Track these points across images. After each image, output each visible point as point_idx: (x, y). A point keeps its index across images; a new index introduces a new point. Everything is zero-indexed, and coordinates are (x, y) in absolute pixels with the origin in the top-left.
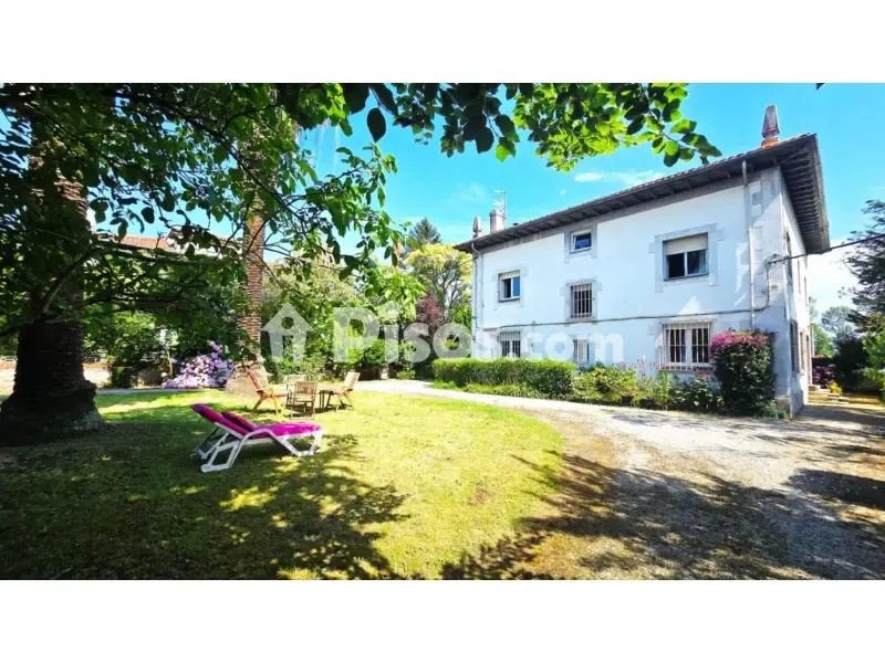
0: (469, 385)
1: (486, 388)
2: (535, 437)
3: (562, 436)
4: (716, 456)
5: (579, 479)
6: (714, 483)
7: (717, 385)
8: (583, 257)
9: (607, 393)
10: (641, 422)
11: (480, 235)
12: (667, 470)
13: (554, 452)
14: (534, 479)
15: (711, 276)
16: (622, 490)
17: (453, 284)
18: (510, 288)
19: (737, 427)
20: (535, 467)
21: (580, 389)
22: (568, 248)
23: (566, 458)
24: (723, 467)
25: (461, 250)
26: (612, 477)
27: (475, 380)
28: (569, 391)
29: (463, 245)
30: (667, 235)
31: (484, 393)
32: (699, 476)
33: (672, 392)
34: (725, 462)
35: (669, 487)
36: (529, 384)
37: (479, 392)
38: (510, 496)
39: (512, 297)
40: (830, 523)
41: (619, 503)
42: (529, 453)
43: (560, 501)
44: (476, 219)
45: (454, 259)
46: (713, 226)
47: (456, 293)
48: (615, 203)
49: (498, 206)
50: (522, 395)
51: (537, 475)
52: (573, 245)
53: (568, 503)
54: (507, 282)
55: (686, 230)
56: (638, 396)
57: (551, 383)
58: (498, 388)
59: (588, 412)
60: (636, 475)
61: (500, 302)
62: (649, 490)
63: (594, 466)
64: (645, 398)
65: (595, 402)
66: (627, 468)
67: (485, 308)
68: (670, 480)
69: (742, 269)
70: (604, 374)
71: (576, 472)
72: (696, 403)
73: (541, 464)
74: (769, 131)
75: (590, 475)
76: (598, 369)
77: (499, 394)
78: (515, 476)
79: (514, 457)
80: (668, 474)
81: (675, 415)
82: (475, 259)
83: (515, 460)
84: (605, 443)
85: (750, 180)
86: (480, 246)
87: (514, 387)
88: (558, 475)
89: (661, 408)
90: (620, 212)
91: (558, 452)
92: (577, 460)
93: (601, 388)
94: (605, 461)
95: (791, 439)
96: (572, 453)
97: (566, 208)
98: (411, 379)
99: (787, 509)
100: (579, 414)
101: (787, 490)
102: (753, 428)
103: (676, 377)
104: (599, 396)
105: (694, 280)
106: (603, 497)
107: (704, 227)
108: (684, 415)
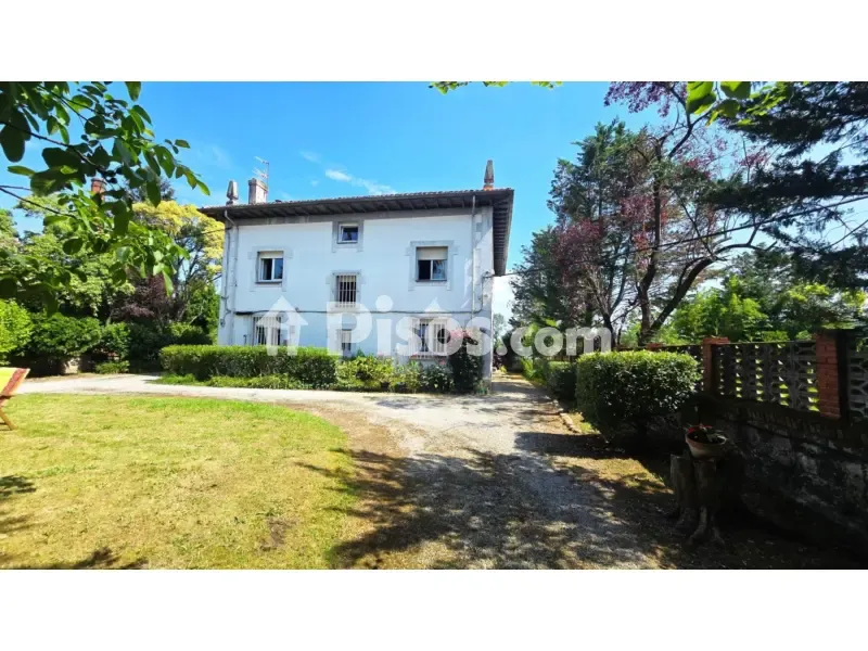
0: (214, 378)
1: (239, 381)
2: (316, 436)
3: (342, 430)
4: (467, 431)
5: (375, 477)
6: (476, 456)
7: (449, 371)
8: (348, 250)
9: (367, 381)
10: (401, 406)
11: (236, 203)
12: (441, 451)
13: (340, 451)
14: (331, 489)
15: (448, 283)
16: (418, 481)
17: (193, 255)
18: (270, 270)
19: (465, 403)
20: (327, 473)
21: (343, 378)
22: (335, 238)
23: (353, 454)
24: (475, 440)
25: (209, 216)
26: (403, 467)
27: (223, 372)
28: (333, 380)
29: (212, 210)
30: (419, 242)
31: (236, 386)
32: (465, 452)
33: (419, 378)
34: (475, 435)
35: (451, 468)
36: (291, 374)
37: (230, 386)
38: (314, 520)
39: (273, 279)
40: (551, 474)
41: (421, 496)
42: (316, 456)
43: (367, 509)
44: (231, 183)
45: (195, 224)
46: (452, 242)
47: (197, 266)
48: (381, 203)
49: (260, 177)
50: (283, 386)
51: (334, 483)
52: (341, 236)
53: (377, 509)
54: (268, 263)
55: (433, 242)
56: (394, 383)
57: (315, 372)
58: (254, 380)
59: (355, 400)
60: (419, 461)
61: (258, 283)
62: (438, 476)
63: (383, 458)
64: (399, 383)
65: (357, 390)
66: (411, 455)
67: (238, 289)
68: (448, 460)
69: (468, 280)
70: (365, 363)
71: (368, 469)
72: (436, 386)
73: (332, 467)
74: (489, 179)
75: (384, 470)
76: (359, 358)
77: (254, 387)
78: (309, 488)
79: (300, 464)
80: (445, 455)
81: (422, 396)
82: (227, 229)
83: (303, 469)
84: (381, 432)
85: (476, 213)
86: (235, 217)
87: (274, 378)
88: (353, 476)
89: (411, 392)
90: (384, 213)
91: (345, 449)
92: (365, 456)
93: (363, 376)
94: (390, 452)
95: (499, 409)
96: (358, 448)
97: (337, 197)
98: (121, 372)
99: (527, 469)
100: (348, 404)
101: (519, 452)
102: (475, 403)
103: (420, 364)
104: (360, 384)
105: (437, 284)
106: (404, 493)
107: (444, 241)
108: (428, 396)
